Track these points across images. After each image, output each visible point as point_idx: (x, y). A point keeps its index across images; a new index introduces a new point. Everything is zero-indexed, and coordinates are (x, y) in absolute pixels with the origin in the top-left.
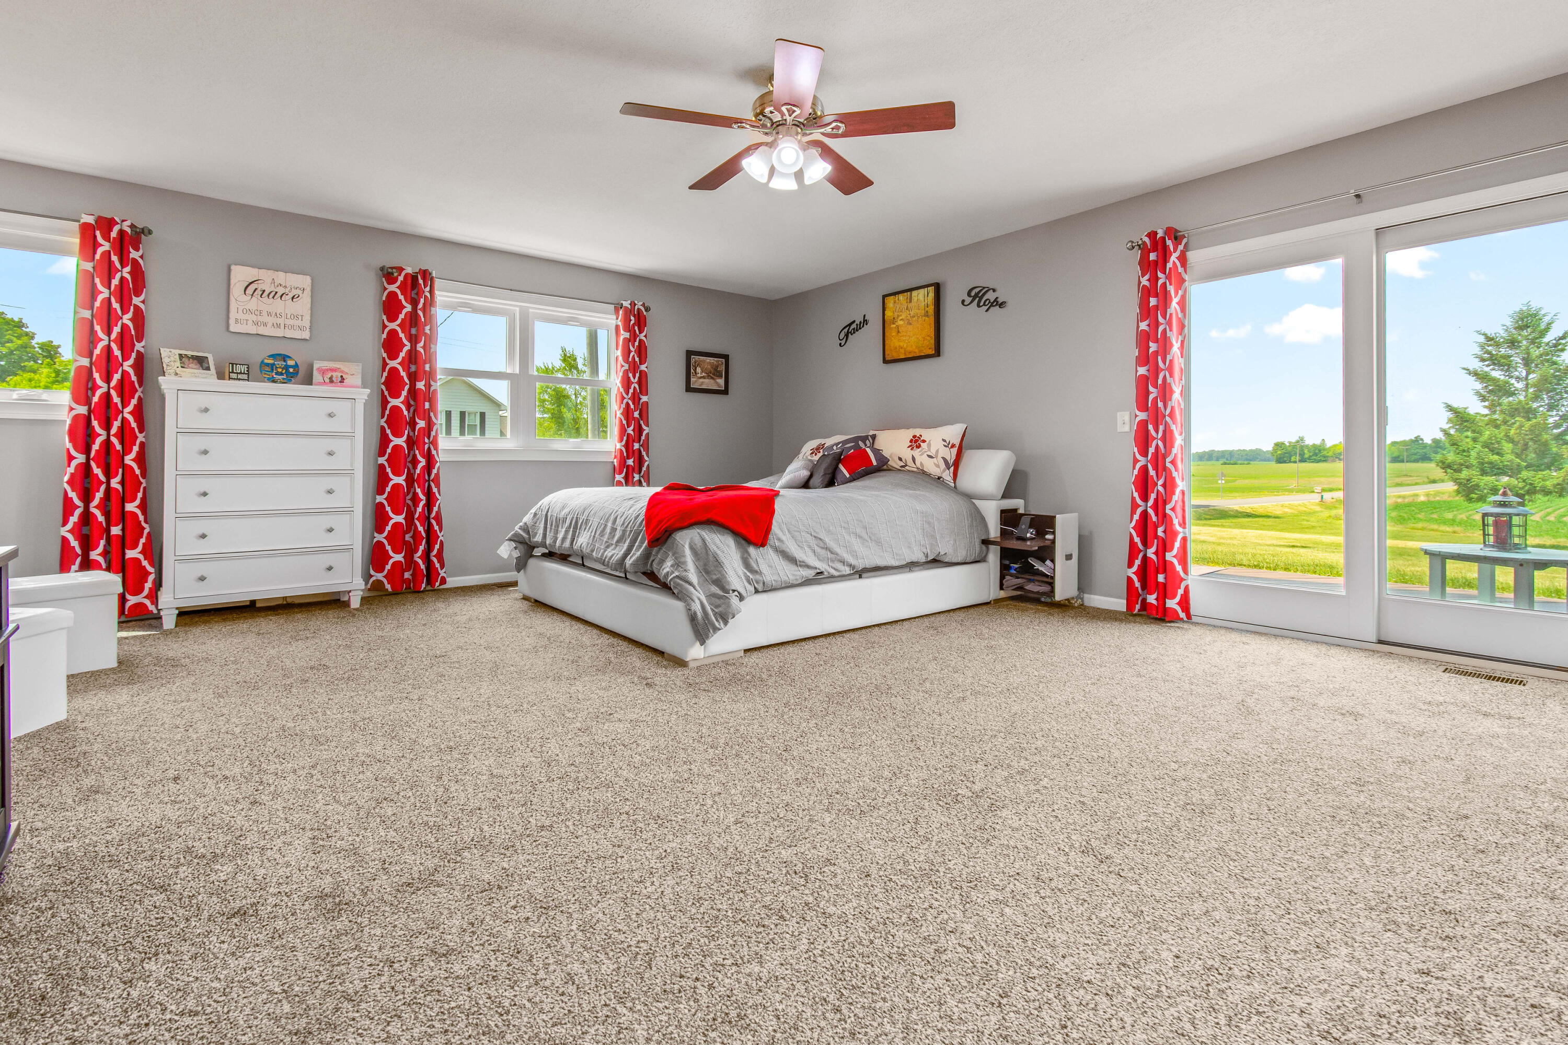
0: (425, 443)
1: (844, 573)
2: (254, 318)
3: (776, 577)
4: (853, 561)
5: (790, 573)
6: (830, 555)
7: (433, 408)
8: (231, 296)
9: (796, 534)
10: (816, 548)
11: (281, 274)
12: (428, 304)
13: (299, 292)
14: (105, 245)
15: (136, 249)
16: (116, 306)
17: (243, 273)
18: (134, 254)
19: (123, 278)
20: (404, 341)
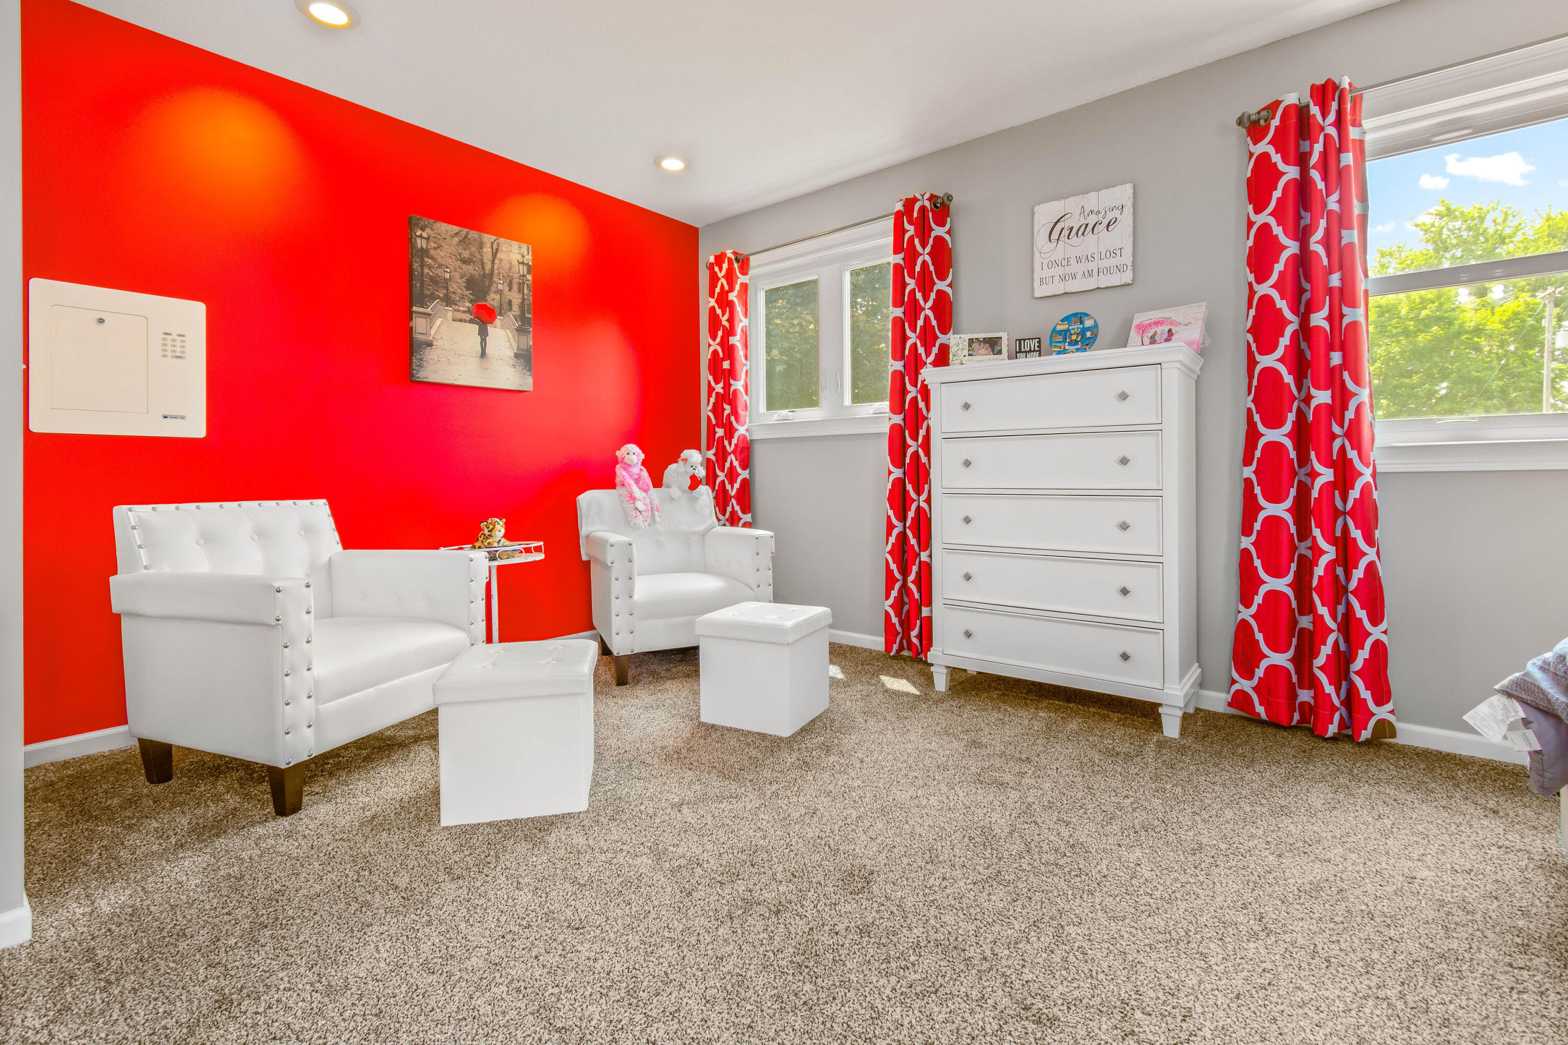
0: (1334, 437)
2: (1060, 271)
7: (1352, 364)
8: (1035, 249)
11: (1093, 195)
12: (1333, 150)
13: (1116, 213)
14: (910, 230)
15: (942, 224)
16: (919, 296)
17: (1046, 214)
18: (938, 231)
19: (924, 263)
20: (1284, 240)
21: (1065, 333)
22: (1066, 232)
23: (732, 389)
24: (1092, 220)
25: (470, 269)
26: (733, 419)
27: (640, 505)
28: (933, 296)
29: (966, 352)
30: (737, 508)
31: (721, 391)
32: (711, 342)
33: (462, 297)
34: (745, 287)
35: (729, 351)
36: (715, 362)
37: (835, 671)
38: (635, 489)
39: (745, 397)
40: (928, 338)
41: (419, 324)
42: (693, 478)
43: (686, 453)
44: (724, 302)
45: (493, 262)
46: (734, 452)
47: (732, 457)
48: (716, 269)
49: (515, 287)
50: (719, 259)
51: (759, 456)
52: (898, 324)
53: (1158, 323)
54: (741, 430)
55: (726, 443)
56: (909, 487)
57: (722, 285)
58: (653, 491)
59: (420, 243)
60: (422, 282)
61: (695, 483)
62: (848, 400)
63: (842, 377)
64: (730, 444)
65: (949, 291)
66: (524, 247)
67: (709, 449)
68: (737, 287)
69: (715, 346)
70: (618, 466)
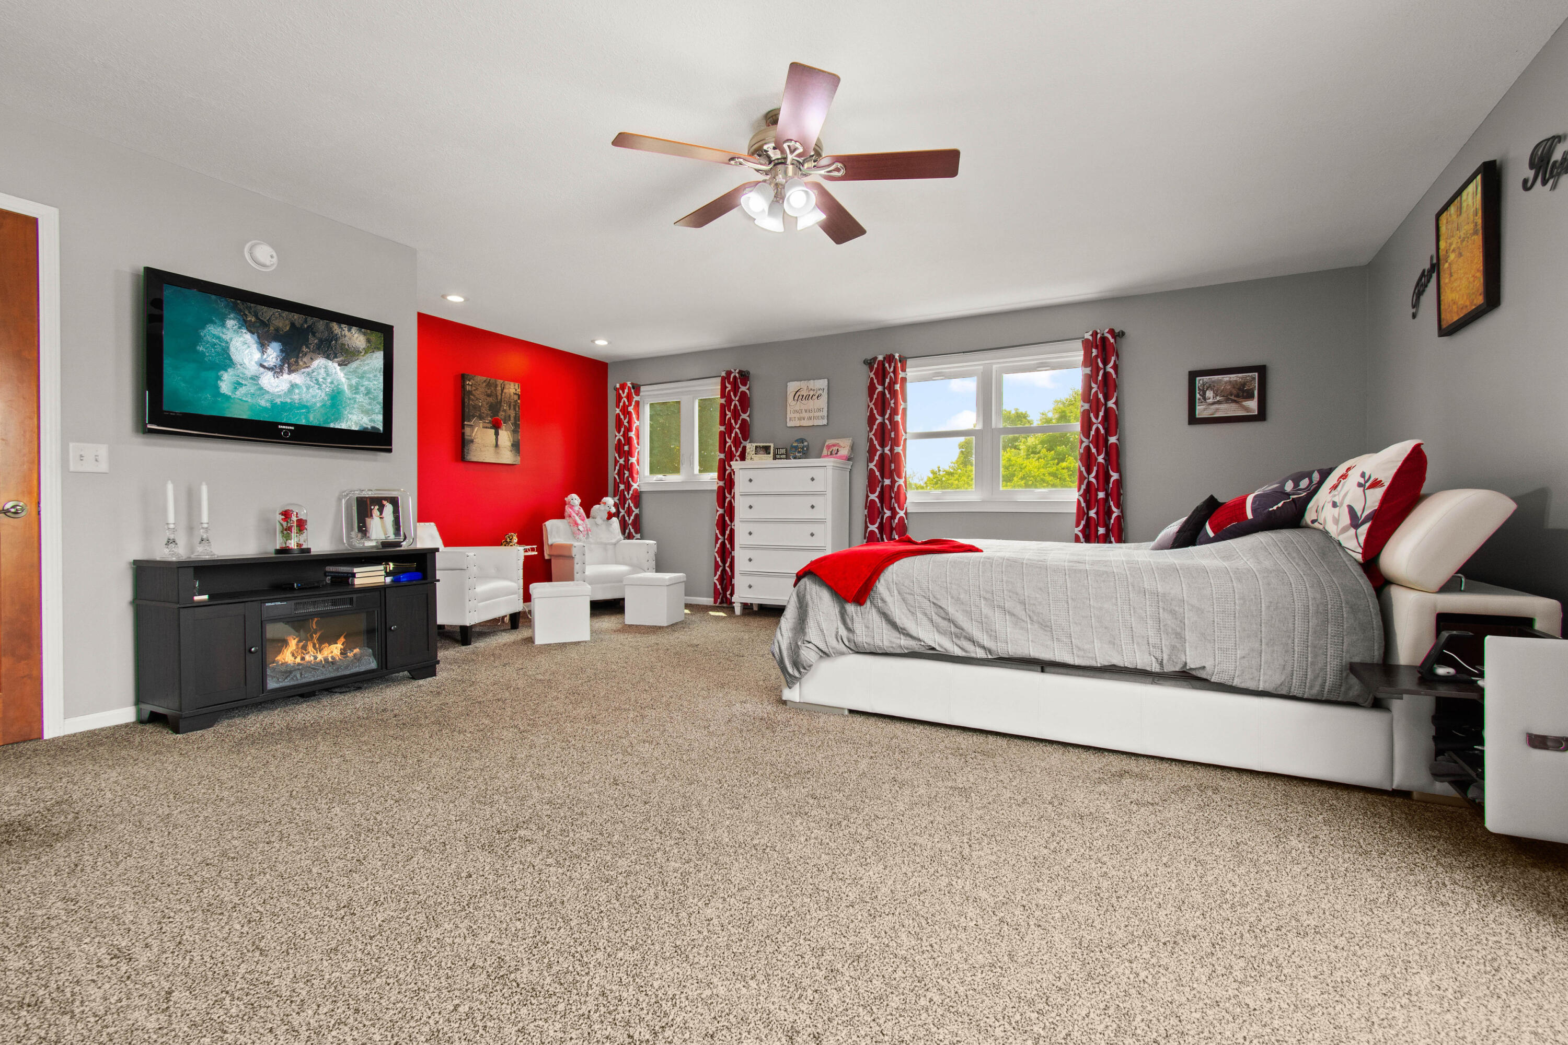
0: (891, 498)
1: (973, 655)
2: (798, 415)
3: (869, 640)
4: (987, 643)
5: (887, 638)
6: (953, 629)
7: (898, 469)
8: (787, 404)
9: (907, 596)
10: (935, 617)
11: (812, 381)
12: (893, 382)
13: (821, 392)
14: (729, 387)
15: (745, 385)
16: (733, 421)
17: (793, 386)
18: (743, 388)
19: (735, 405)
20: (877, 417)
21: (796, 447)
22: (801, 397)
23: (630, 462)
24: (811, 393)
25: (490, 399)
26: (630, 479)
27: (581, 528)
28: (739, 422)
29: (754, 452)
30: (632, 530)
31: (623, 463)
32: (617, 434)
33: (487, 415)
34: (637, 403)
35: (629, 441)
36: (619, 447)
37: (687, 611)
38: (577, 518)
39: (637, 467)
40: (737, 443)
41: (467, 431)
42: (609, 513)
43: (605, 499)
44: (625, 411)
45: (502, 395)
46: (631, 498)
47: (630, 501)
48: (621, 392)
49: (512, 407)
50: (623, 386)
51: (646, 501)
52: (722, 434)
53: (834, 445)
54: (635, 486)
55: (626, 493)
56: (727, 518)
57: (624, 402)
58: (587, 520)
59: (468, 388)
60: (469, 409)
61: (610, 516)
62: (696, 470)
63: (693, 458)
64: (628, 494)
65: (748, 419)
66: (517, 384)
67: (615, 496)
68: (633, 403)
69: (619, 436)
70: (567, 506)
